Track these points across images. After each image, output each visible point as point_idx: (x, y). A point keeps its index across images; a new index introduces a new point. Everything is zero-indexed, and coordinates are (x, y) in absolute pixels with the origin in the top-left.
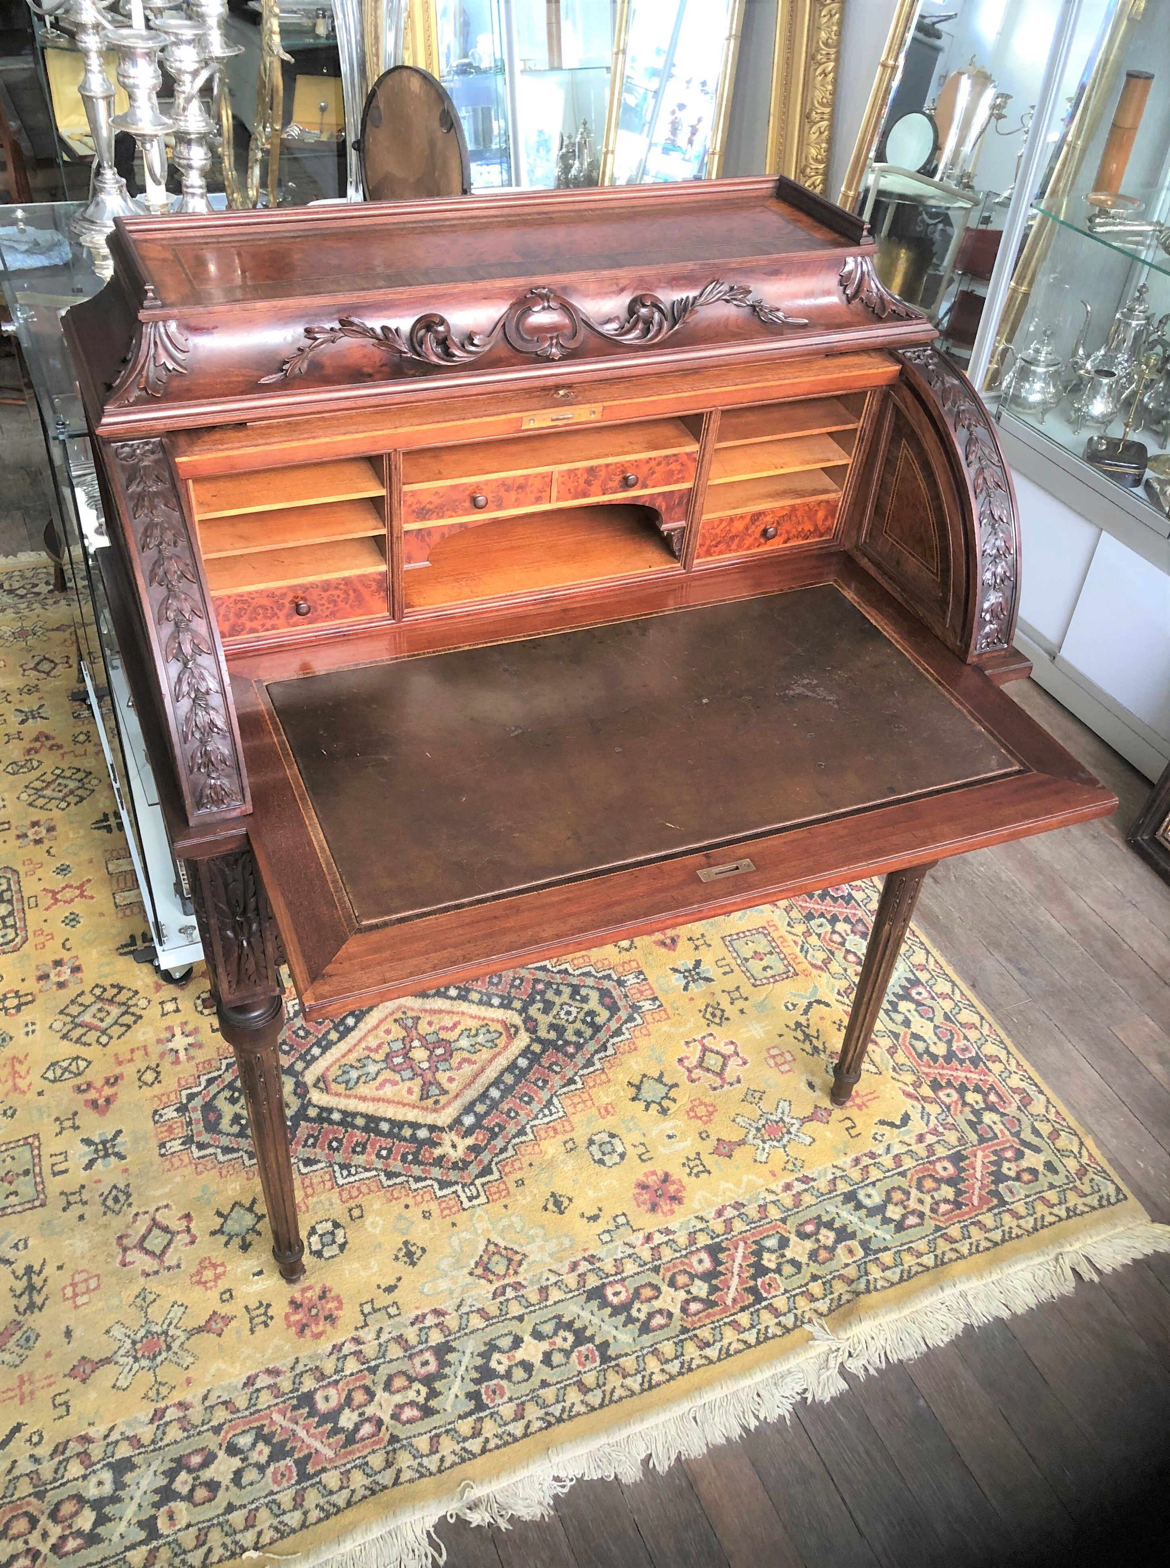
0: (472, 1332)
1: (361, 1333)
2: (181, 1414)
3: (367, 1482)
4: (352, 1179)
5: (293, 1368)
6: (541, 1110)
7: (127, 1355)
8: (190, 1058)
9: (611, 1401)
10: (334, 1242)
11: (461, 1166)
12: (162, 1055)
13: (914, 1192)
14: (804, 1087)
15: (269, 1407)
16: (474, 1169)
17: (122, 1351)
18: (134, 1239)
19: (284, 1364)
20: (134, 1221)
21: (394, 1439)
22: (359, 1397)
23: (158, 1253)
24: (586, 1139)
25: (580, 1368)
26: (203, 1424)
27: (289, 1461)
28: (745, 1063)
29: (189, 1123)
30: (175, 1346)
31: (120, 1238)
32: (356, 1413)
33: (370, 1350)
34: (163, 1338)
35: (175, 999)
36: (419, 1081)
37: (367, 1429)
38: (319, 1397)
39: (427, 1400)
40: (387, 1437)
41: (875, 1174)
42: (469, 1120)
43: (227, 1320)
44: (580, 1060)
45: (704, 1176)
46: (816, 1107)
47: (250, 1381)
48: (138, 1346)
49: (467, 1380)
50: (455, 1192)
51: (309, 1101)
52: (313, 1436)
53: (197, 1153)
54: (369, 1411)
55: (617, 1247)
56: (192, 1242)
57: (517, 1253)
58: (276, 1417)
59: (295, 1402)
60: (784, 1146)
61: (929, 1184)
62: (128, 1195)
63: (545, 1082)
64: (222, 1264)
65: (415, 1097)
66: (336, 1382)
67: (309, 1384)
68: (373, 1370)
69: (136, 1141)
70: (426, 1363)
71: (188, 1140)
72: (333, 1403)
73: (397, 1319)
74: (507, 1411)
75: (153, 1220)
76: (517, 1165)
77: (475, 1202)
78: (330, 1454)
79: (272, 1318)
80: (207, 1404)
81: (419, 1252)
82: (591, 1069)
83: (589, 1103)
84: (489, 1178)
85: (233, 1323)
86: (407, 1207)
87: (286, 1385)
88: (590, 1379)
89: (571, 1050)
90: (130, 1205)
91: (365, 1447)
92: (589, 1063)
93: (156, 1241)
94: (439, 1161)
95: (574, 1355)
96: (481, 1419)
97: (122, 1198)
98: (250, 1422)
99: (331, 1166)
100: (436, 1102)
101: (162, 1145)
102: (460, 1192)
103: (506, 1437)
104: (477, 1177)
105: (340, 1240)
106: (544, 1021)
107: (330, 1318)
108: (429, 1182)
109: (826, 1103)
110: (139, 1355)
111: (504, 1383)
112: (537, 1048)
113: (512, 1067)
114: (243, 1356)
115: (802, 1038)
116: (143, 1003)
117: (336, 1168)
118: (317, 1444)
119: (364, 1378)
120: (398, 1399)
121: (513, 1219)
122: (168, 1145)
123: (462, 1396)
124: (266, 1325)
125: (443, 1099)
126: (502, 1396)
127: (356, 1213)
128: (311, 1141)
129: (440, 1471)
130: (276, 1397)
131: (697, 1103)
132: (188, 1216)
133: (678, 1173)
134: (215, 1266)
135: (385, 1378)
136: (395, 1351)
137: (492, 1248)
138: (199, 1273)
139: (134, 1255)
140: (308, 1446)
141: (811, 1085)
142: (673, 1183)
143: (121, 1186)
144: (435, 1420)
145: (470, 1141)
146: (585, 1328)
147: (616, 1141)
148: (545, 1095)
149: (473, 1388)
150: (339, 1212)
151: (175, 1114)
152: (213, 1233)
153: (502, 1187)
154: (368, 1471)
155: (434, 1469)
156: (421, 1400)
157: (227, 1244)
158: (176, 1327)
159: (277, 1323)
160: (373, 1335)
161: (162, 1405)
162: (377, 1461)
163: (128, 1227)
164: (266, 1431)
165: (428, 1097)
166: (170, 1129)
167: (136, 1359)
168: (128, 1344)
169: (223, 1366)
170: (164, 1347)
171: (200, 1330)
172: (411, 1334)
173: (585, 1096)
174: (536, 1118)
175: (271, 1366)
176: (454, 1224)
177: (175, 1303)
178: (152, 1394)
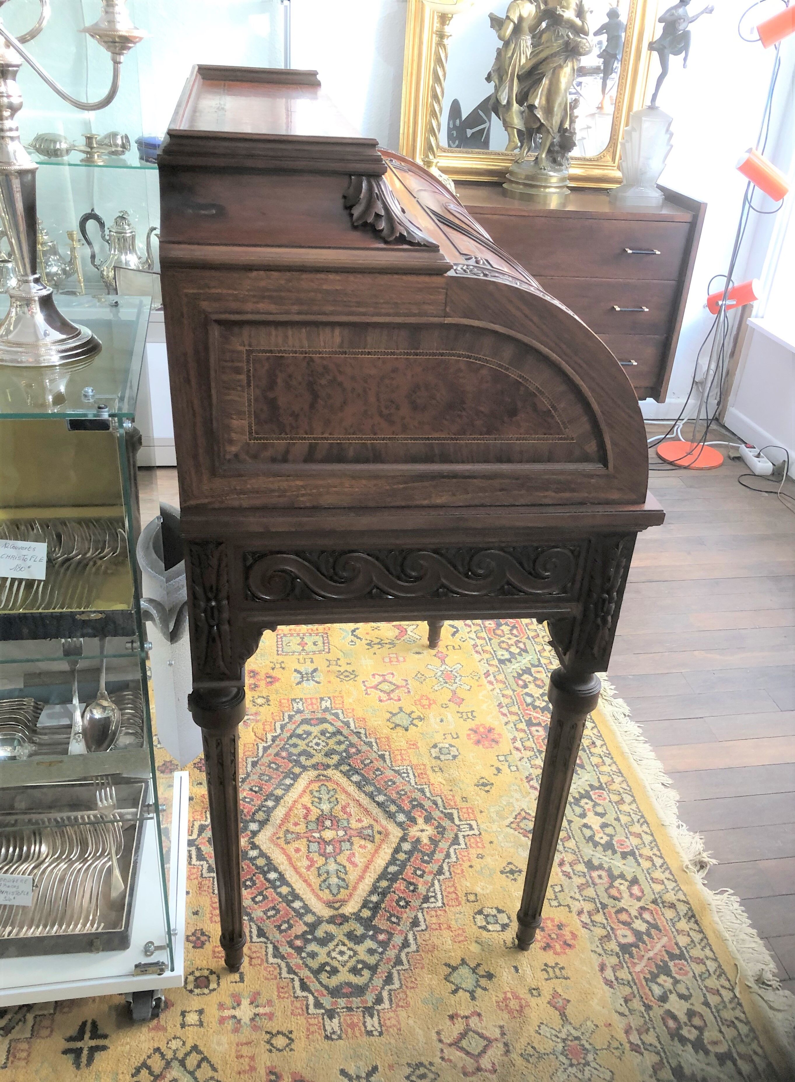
0: (578, 848)
1: (575, 909)
2: (635, 1032)
3: (684, 921)
4: (439, 897)
5: (600, 955)
6: (403, 778)
7: (582, 1071)
8: (270, 1003)
9: (630, 791)
10: (495, 916)
11: (441, 830)
12: (255, 1028)
13: (502, 639)
14: (420, 656)
15: (630, 973)
16: (446, 823)
17: (579, 1075)
18: (470, 1063)
19: (596, 961)
20: (450, 1061)
21: (654, 902)
22: (624, 917)
23: (486, 1043)
24: (434, 761)
25: (607, 801)
26: (643, 1017)
27: (671, 964)
28: (392, 674)
29: (350, 1009)
30: (575, 1033)
31: (465, 1074)
32: (635, 920)
33: (588, 906)
34: (569, 1043)
35: (183, 1014)
36: (356, 840)
37: (647, 916)
38: (623, 941)
39: (627, 880)
40: (653, 906)
41: (488, 648)
42: (401, 817)
43: (556, 994)
44: (364, 748)
45: (474, 714)
46: (435, 656)
47: (609, 983)
48: (574, 1062)
49: (613, 857)
50: (464, 836)
51: (354, 914)
52: (653, 947)
53: (386, 1005)
54: (634, 913)
55: (522, 765)
56: (479, 1015)
57: (519, 814)
58: (638, 969)
59: (627, 956)
60: (461, 676)
61: (499, 632)
62: (421, 1064)
63: (378, 769)
64: (505, 993)
65: (369, 845)
66: (612, 929)
67: (613, 946)
68: (604, 906)
69: (357, 1056)
70: (600, 877)
71: (369, 1011)
72: (628, 933)
73: (564, 887)
74: (635, 841)
75: (450, 1045)
76: (450, 797)
77: (475, 826)
78: (665, 940)
79: (557, 964)
80: (627, 1013)
81: (510, 866)
82: (374, 744)
83: (403, 752)
84: (455, 816)
85: (559, 991)
86: (471, 866)
87: (614, 960)
88: (615, 798)
89: (353, 750)
90: (431, 1064)
91: (660, 919)
92: (370, 744)
93: (474, 1044)
94: (434, 842)
95: (597, 801)
96: (641, 855)
97: (422, 1070)
98: (642, 985)
99: (422, 909)
100: (380, 833)
101: (370, 1033)
102: (466, 834)
103: (653, 845)
104: (453, 822)
105: (494, 912)
106: (318, 758)
107: (560, 927)
108: (452, 850)
109: (434, 652)
110: (583, 1061)
111: (616, 839)
112: (345, 768)
113: (359, 785)
114: (587, 986)
115: (380, 646)
116: (175, 1044)
117: (425, 905)
118: (659, 946)
119: (610, 912)
120: (626, 895)
121: (492, 810)
122: (369, 1028)
123: (624, 862)
124: (563, 968)
125: (377, 828)
126: (625, 841)
127: (472, 898)
128: (394, 919)
129: (676, 881)
130: (623, 967)
131: (418, 703)
132: (452, 1017)
133: (471, 724)
134: (506, 999)
135: (612, 900)
136: (590, 892)
137: (514, 826)
138: (510, 1012)
139: (485, 1063)
140: (660, 951)
141: (418, 653)
142: (478, 728)
143: (408, 1071)
144: (641, 878)
145: (420, 821)
146: (579, 792)
147: (440, 745)
148: (389, 773)
149: (618, 855)
150: (468, 909)
151: (336, 1021)
152: (473, 998)
153: (464, 810)
154: (676, 919)
155: (674, 884)
156: (627, 884)
157: (485, 989)
158: (560, 1032)
159: (562, 961)
160: (576, 903)
161: (627, 1046)
162: (670, 914)
163: (455, 1067)
164: (648, 976)
165: (373, 837)
166: (352, 1026)
167: (587, 1064)
168: (574, 1070)
169: (596, 1001)
170: (577, 1042)
171: (563, 1015)
172: (578, 881)
173: (396, 752)
174: (409, 782)
175: (597, 968)
176: (491, 842)
177: (537, 1032)
178: (617, 1053)
